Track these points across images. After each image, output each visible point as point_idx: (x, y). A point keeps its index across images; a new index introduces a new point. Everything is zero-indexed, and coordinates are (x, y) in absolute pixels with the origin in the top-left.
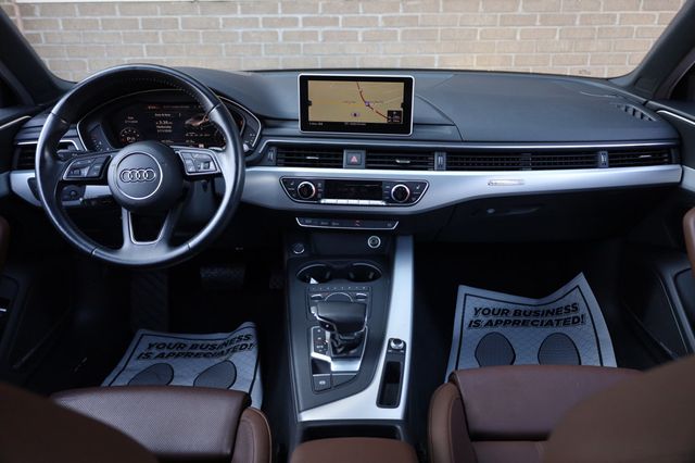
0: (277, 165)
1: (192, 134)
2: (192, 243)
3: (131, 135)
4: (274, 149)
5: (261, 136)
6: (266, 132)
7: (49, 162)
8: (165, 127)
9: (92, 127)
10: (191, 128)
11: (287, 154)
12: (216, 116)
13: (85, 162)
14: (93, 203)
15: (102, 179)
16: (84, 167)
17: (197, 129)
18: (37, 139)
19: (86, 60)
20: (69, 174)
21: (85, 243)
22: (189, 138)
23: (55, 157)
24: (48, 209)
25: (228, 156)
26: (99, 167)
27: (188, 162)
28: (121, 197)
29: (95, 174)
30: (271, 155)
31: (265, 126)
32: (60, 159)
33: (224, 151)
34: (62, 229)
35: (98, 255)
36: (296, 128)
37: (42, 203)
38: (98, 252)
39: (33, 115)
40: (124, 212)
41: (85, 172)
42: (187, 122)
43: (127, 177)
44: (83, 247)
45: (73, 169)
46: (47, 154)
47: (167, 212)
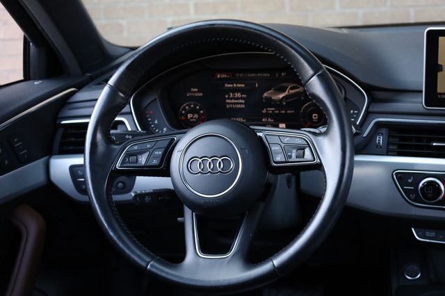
0: (388, 153)
1: (271, 110)
2: (278, 261)
3: (193, 111)
4: (384, 131)
5: (367, 113)
6: (375, 108)
7: (101, 147)
8: (236, 101)
9: (147, 102)
10: (270, 103)
11: (402, 139)
12: (316, 87)
13: (143, 147)
14: (147, 199)
15: (163, 169)
16: (141, 152)
17: (278, 104)
18: (89, 116)
19: (124, 22)
20: (123, 162)
21: (138, 252)
22: (267, 115)
23: (108, 139)
24: (97, 206)
25: (332, 140)
26: (159, 153)
27: (275, 148)
28: (186, 193)
29: (155, 162)
30: (380, 140)
31: (372, 100)
32: (113, 142)
33: (325, 134)
34: (111, 234)
35: (154, 270)
36: (419, 103)
37: (90, 198)
38: (153, 266)
39: (80, 87)
40: (188, 212)
41: (143, 160)
42: (265, 95)
43: (196, 167)
44: (136, 259)
45: (129, 155)
46: (99, 136)
47: (243, 216)
